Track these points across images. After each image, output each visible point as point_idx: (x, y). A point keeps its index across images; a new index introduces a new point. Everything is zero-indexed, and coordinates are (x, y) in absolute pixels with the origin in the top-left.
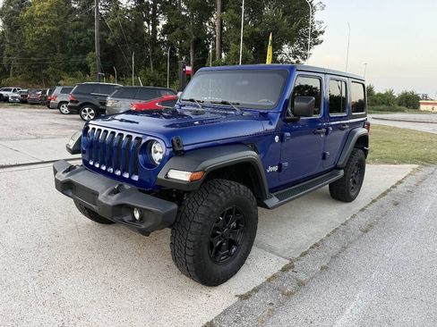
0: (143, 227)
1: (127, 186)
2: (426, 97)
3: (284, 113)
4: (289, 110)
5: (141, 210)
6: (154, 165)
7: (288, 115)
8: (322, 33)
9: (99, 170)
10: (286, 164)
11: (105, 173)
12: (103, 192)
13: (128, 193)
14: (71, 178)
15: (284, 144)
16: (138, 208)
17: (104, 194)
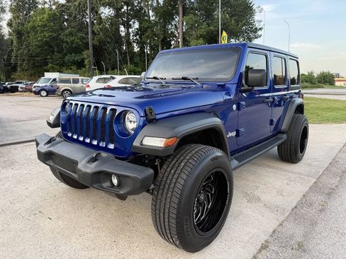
0: (122, 192)
1: (104, 154)
2: (338, 76)
3: (239, 84)
4: (244, 81)
5: (119, 176)
6: (129, 134)
7: (243, 86)
8: (261, 29)
9: (77, 141)
10: (242, 130)
11: (83, 143)
12: (82, 160)
13: (106, 161)
14: (51, 149)
15: (240, 112)
16: (116, 174)
17: (83, 162)
